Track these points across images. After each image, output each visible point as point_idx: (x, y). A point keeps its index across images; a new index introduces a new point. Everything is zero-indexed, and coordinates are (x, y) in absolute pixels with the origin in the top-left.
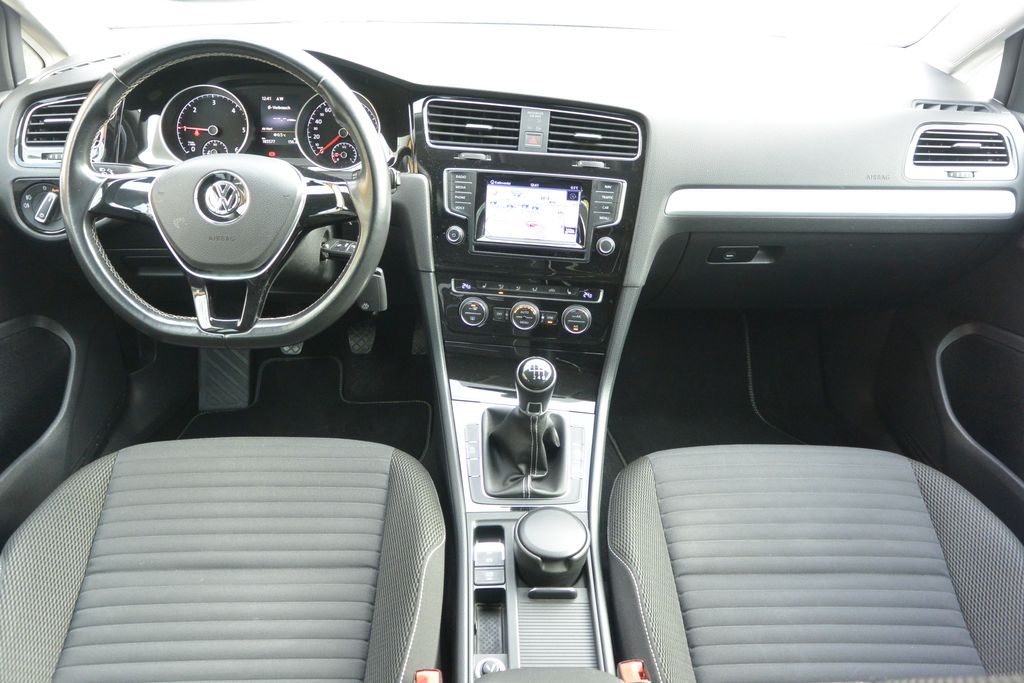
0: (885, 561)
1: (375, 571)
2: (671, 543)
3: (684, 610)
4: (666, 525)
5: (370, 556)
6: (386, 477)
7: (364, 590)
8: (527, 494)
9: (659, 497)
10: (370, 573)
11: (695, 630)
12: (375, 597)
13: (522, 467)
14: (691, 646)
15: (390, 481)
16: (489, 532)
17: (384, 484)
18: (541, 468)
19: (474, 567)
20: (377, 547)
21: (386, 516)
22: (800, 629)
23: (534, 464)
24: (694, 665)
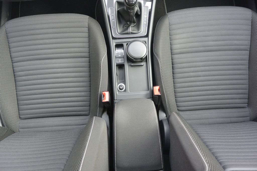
0: (232, 47)
1: (89, 58)
2: (171, 45)
3: (173, 64)
4: (171, 40)
5: (87, 54)
6: (87, 29)
7: (87, 64)
8: (130, 33)
9: (170, 30)
10: (87, 59)
11: (175, 70)
12: (90, 66)
13: (129, 23)
14: (173, 74)
15: (89, 30)
16: (119, 46)
17: (87, 31)
18: (134, 22)
19: (116, 58)
20: (88, 52)
21: (89, 42)
22: (203, 68)
23: (132, 22)
24: (173, 79)
